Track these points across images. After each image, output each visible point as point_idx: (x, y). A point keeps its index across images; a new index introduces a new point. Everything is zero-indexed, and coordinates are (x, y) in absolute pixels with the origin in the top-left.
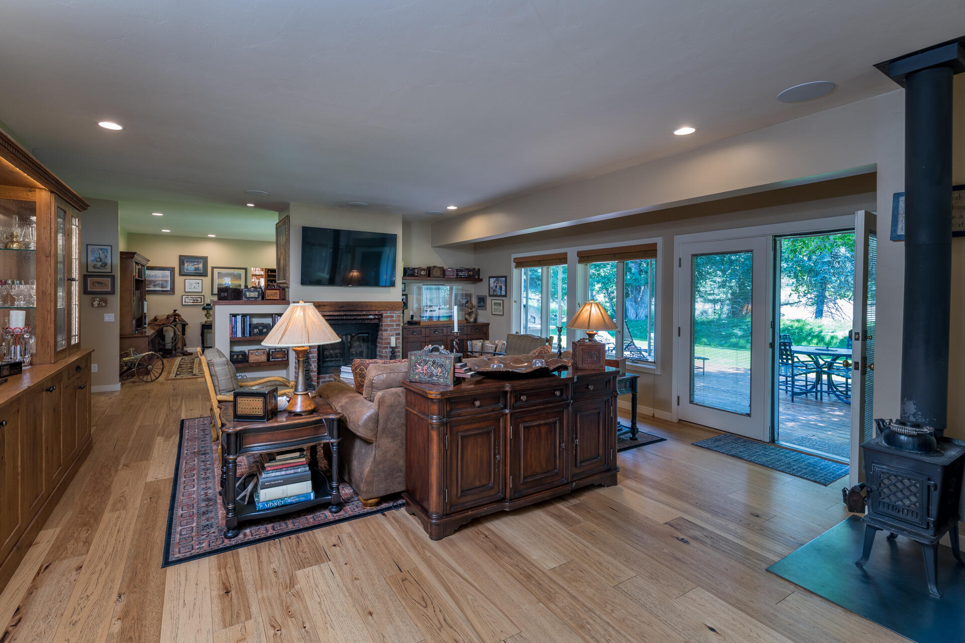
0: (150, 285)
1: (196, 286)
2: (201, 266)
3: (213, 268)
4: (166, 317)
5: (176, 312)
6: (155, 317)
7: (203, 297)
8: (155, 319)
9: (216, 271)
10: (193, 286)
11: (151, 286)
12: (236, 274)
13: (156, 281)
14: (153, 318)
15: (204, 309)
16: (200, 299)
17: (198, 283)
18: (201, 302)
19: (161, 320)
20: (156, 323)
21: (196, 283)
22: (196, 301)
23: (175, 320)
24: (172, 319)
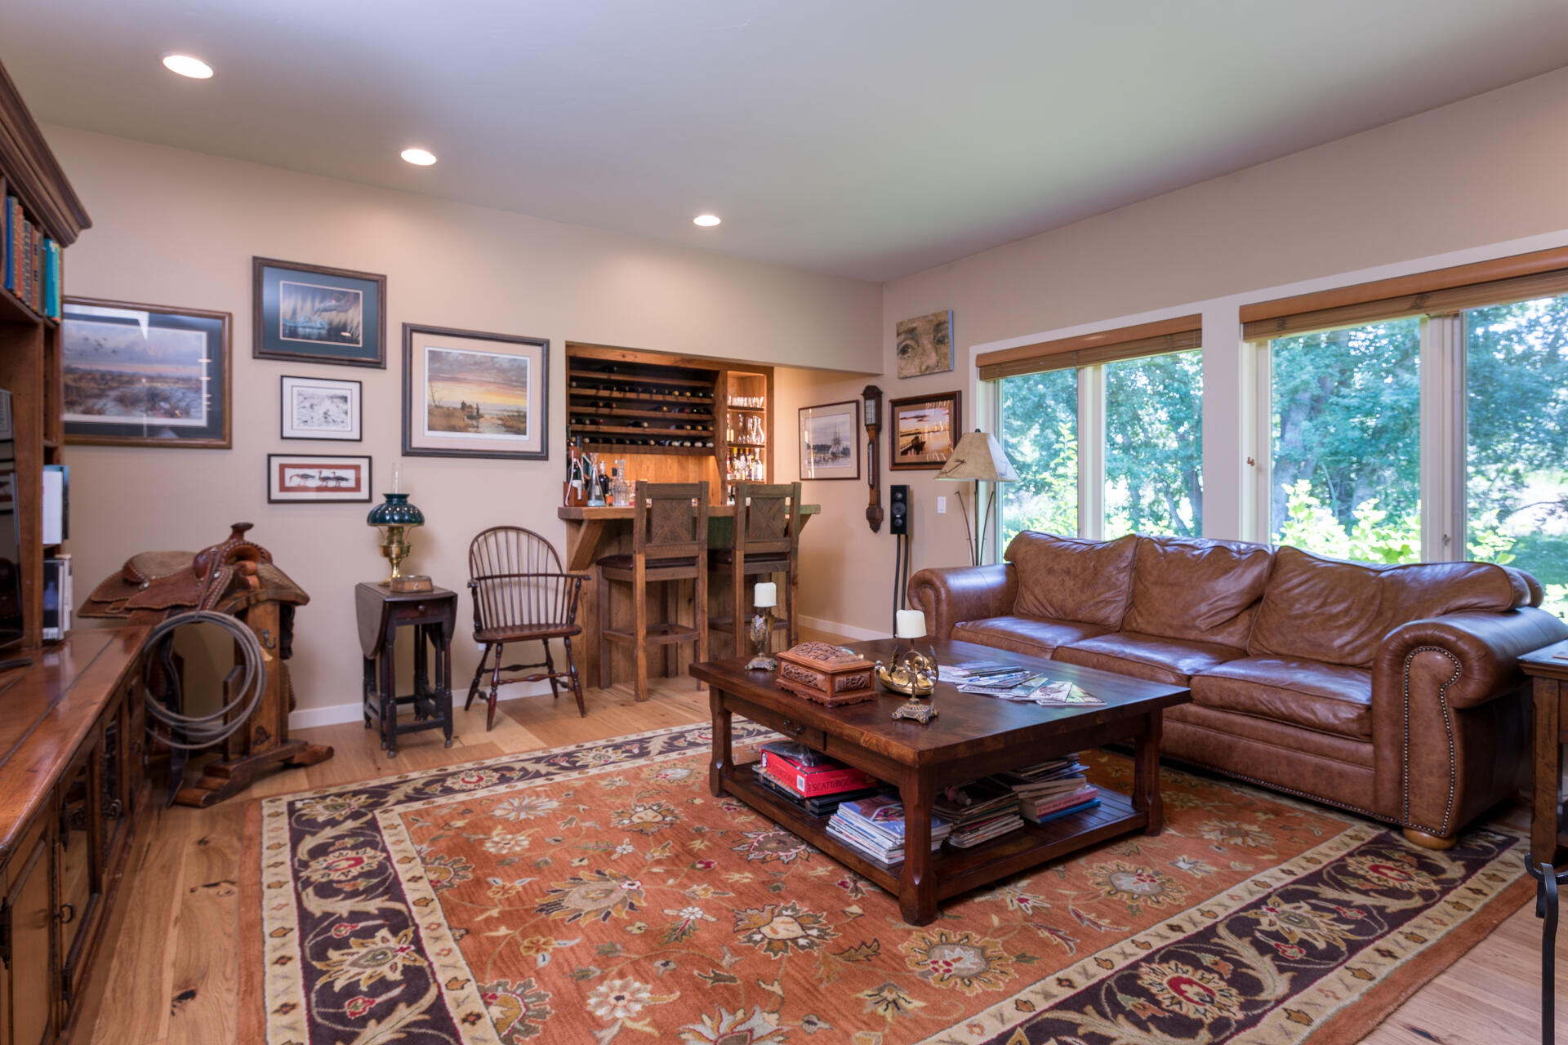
0: (100, 396)
1: (335, 409)
2: (355, 316)
3: (410, 330)
4: (189, 564)
5: (249, 537)
6: (128, 568)
7: (364, 463)
8: (129, 578)
9: (423, 345)
10: (320, 410)
11: (109, 403)
12: (506, 365)
13: (132, 379)
14: (118, 567)
15: (375, 519)
16: (350, 474)
17: (345, 399)
18: (357, 488)
19: (160, 584)
20: (134, 598)
21: (332, 398)
22: (332, 484)
23: (238, 583)
24: (223, 575)
